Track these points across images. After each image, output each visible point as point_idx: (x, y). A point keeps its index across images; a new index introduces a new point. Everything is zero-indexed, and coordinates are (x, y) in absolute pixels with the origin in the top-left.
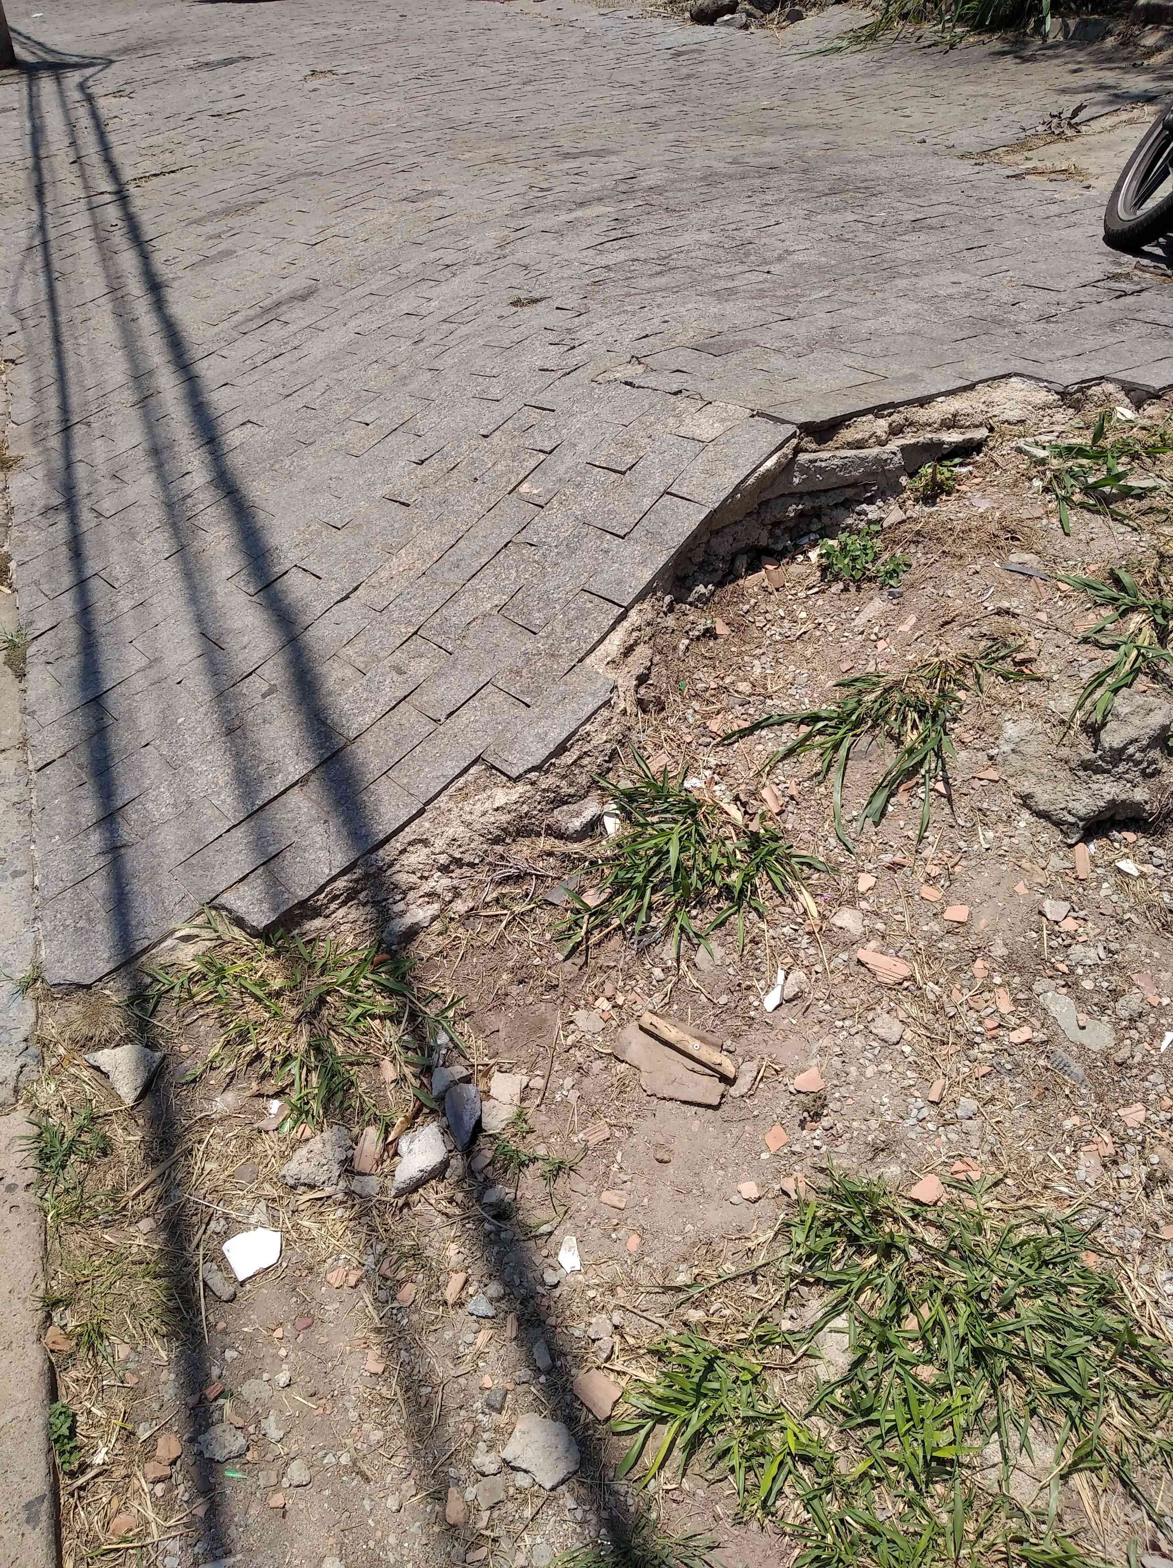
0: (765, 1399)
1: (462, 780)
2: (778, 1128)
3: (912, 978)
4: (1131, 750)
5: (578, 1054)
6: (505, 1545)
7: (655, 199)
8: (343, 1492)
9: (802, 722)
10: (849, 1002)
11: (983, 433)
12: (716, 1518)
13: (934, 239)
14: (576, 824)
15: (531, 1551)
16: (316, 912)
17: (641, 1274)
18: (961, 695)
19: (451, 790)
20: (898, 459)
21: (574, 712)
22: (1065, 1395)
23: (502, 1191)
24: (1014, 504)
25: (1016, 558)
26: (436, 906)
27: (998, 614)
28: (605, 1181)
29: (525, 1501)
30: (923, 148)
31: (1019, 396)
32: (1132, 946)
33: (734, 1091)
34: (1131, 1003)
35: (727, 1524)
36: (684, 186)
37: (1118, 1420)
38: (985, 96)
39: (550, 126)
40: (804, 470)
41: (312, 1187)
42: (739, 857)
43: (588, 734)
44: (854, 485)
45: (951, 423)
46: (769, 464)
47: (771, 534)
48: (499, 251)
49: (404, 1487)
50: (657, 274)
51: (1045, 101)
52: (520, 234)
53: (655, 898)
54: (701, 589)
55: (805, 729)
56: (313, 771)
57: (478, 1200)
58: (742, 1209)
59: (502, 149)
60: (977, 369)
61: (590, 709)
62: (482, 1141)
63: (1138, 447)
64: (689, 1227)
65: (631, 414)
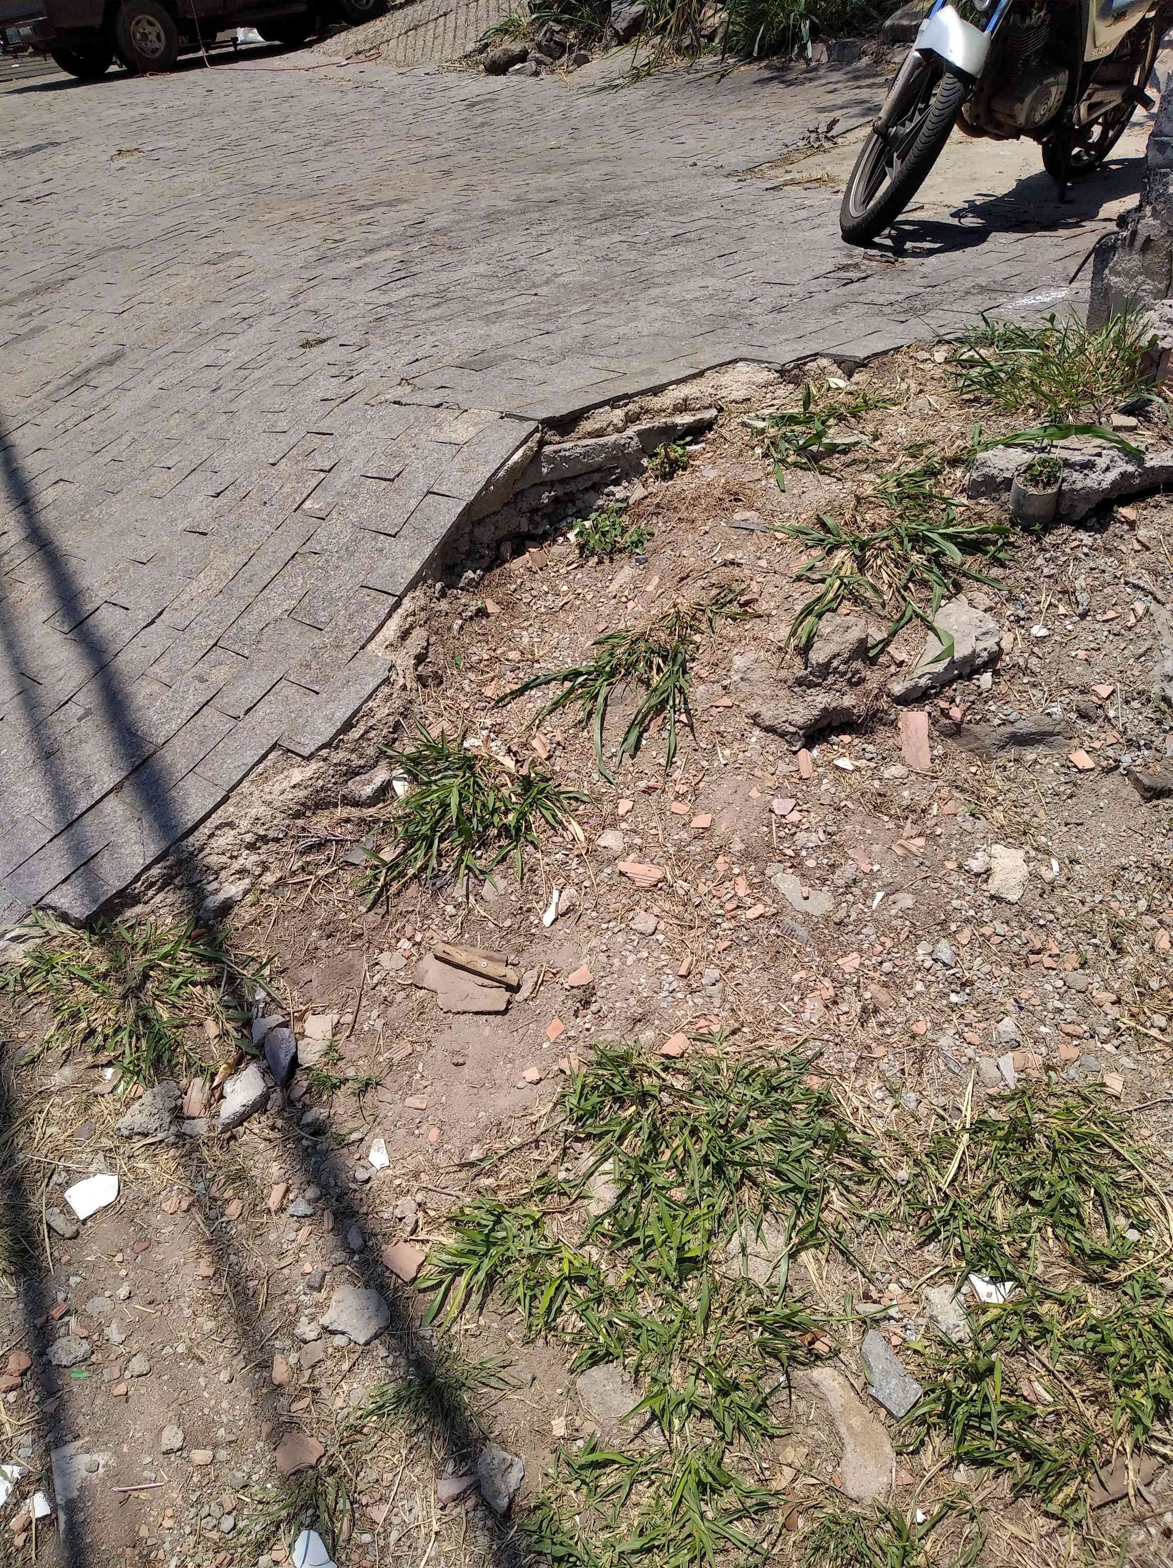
0: (546, 1238)
1: (262, 766)
2: (557, 1020)
3: (664, 879)
4: (835, 663)
5: (383, 989)
6: (325, 1393)
7: (440, 240)
8: (180, 1376)
9: (565, 678)
10: (612, 907)
11: (714, 412)
12: (509, 1343)
13: (689, 250)
14: (368, 790)
15: (348, 1395)
16: (136, 900)
17: (441, 1160)
18: (697, 638)
19: (252, 776)
20: (635, 443)
21: (357, 693)
22: (791, 1190)
23: (319, 1112)
24: (739, 470)
25: (739, 516)
26: (247, 881)
27: (725, 565)
28: (409, 1089)
29: (343, 1356)
30: (694, 171)
31: (744, 378)
32: (848, 828)
33: (519, 997)
34: (847, 872)
35: (517, 1346)
36: (468, 225)
37: (838, 1204)
38: (754, 118)
39: (349, 182)
40: (550, 460)
41: (146, 1135)
42: (514, 799)
43: (371, 710)
44: (599, 470)
45: (683, 407)
46: (516, 457)
47: (531, 521)
48: (292, 301)
49: (235, 1362)
50: (435, 306)
51: (806, 118)
52: (312, 283)
53: (443, 846)
54: (470, 574)
55: (568, 685)
56: (126, 778)
57: (298, 1124)
58: (526, 1091)
59: (301, 208)
60: (707, 358)
61: (371, 687)
62: (299, 1075)
63: (842, 410)
64: (482, 1114)
65: (398, 429)
